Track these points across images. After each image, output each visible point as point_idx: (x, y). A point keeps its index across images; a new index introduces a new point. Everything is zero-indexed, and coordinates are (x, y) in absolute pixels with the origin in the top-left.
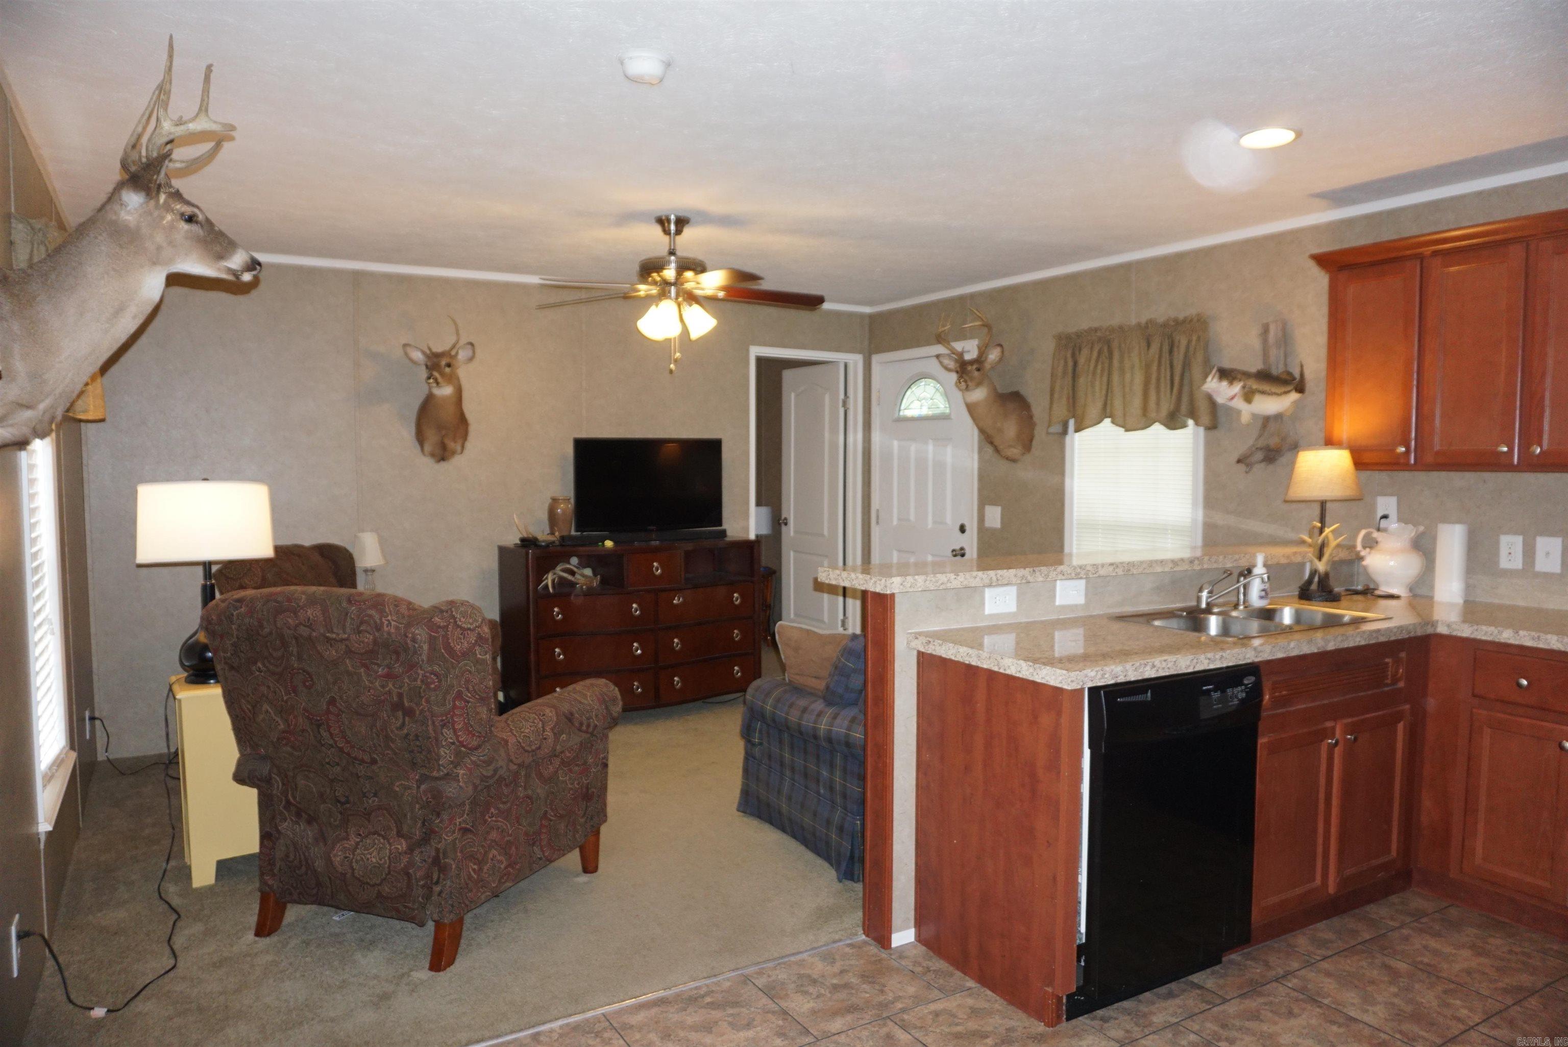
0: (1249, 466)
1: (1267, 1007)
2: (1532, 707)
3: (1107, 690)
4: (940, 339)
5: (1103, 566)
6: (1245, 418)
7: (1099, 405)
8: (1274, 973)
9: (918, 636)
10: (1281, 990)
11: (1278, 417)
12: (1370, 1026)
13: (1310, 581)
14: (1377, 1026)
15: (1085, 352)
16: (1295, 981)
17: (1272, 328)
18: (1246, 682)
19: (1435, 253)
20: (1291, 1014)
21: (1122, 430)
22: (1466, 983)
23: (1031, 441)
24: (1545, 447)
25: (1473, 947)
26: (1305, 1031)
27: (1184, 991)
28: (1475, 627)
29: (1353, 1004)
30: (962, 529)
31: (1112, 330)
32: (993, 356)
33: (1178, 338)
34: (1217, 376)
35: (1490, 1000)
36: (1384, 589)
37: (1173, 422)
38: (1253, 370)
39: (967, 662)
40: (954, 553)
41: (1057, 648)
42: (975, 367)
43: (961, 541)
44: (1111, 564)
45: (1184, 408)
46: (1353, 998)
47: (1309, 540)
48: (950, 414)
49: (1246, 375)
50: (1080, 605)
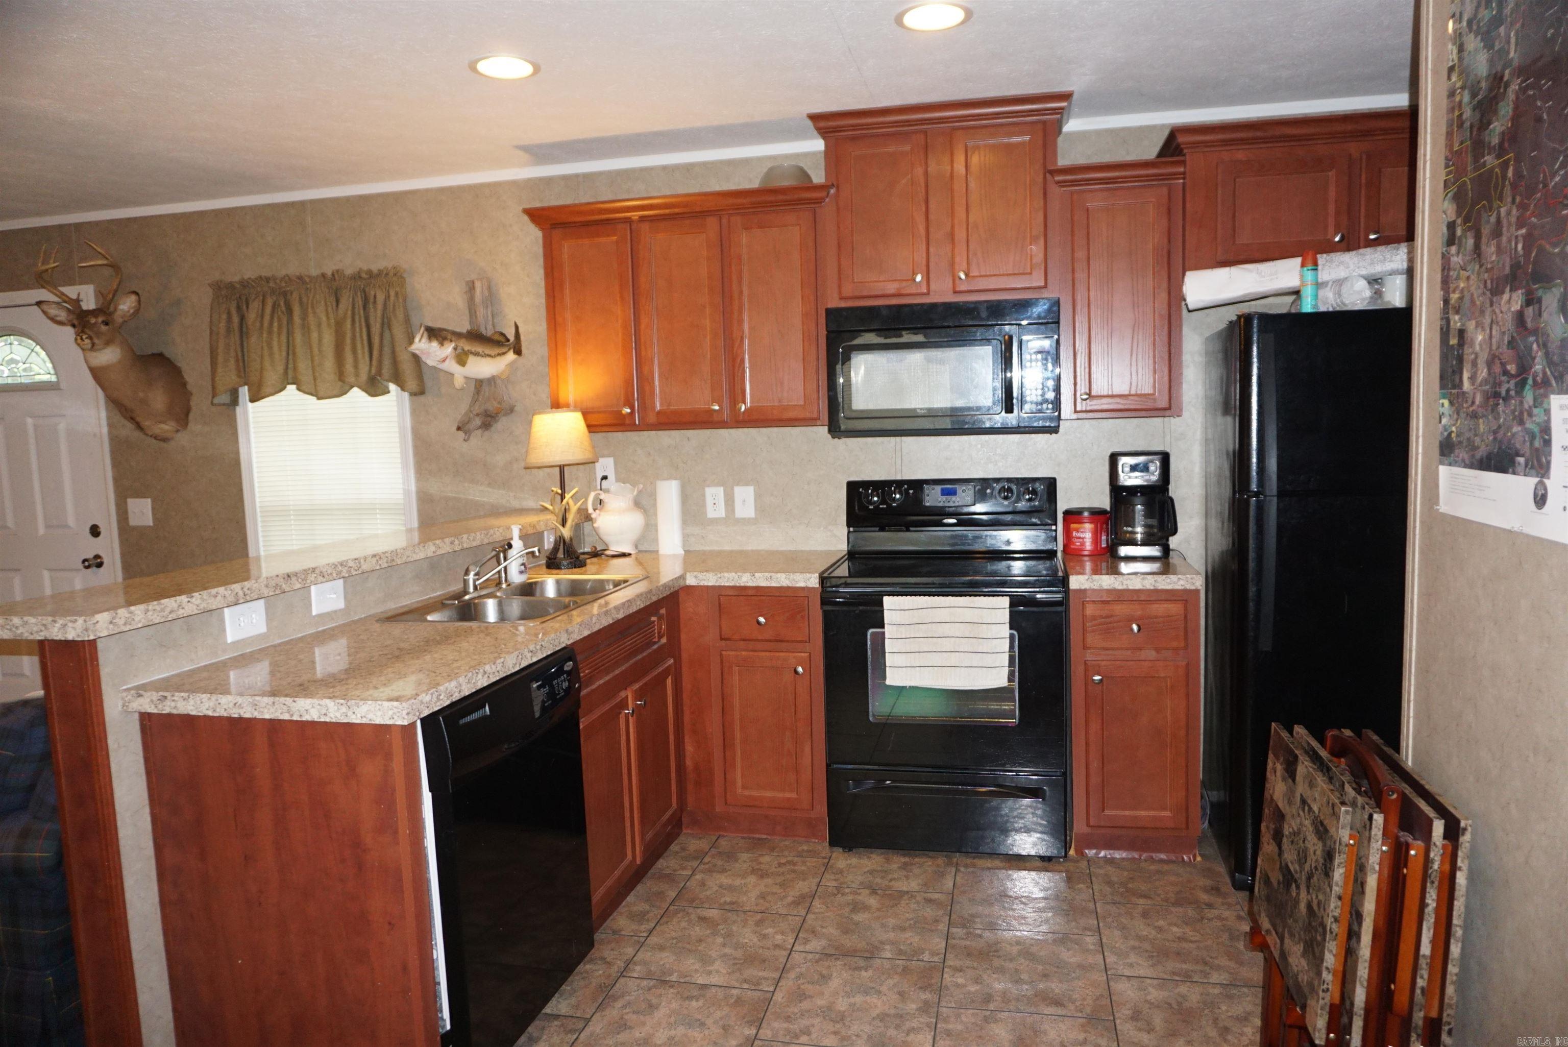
0: (468, 433)
1: (627, 1010)
2: (770, 641)
3: (445, 713)
4: (42, 280)
5: (365, 559)
6: (459, 382)
7: (280, 368)
8: (615, 968)
9: (141, 692)
10: (632, 984)
11: (492, 380)
12: (720, 986)
13: (555, 549)
14: (725, 984)
15: (255, 305)
16: (638, 968)
17: (478, 285)
18: (566, 668)
19: (642, 219)
20: (652, 1007)
21: (315, 398)
22: (767, 909)
23: (187, 415)
24: (749, 405)
25: (753, 871)
26: (672, 1020)
27: (543, 1028)
28: (719, 575)
29: (696, 971)
30: (95, 531)
31: (288, 279)
32: (126, 305)
33: (372, 293)
34: (426, 335)
35: (790, 918)
36: (615, 548)
37: (374, 388)
38: (464, 330)
39: (236, 716)
40: (87, 564)
41: (319, 668)
42: (100, 319)
43: (92, 547)
44: (374, 556)
45: (386, 369)
46: (693, 964)
47: (550, 507)
48: (58, 383)
49: (459, 335)
50: (340, 610)
